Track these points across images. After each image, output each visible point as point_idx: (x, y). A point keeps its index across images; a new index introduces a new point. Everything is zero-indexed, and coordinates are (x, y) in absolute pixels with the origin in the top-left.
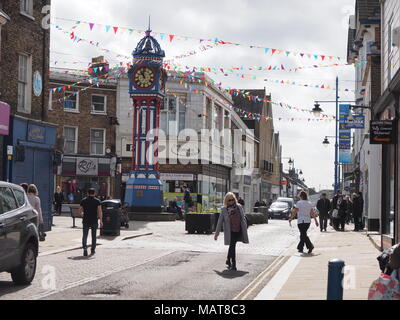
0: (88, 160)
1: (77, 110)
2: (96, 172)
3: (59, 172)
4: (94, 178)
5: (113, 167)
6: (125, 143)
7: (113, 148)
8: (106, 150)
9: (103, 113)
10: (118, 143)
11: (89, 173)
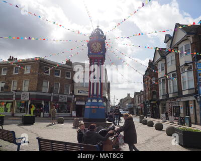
0: (63, 96)
1: (60, 77)
2: (66, 101)
3: (52, 100)
4: (65, 103)
5: (73, 99)
6: (78, 90)
7: (73, 92)
8: (70, 92)
9: (70, 78)
10: (75, 90)
11: (63, 101)
